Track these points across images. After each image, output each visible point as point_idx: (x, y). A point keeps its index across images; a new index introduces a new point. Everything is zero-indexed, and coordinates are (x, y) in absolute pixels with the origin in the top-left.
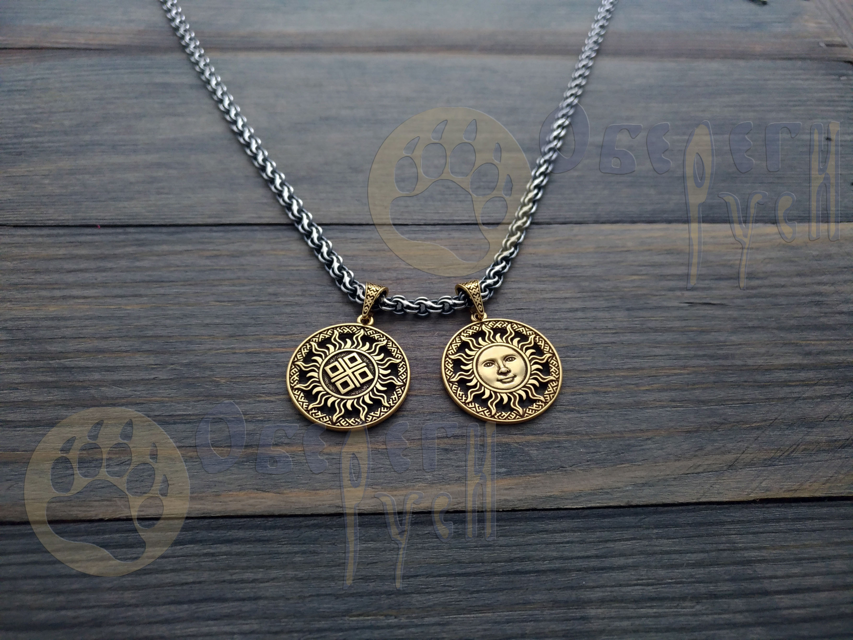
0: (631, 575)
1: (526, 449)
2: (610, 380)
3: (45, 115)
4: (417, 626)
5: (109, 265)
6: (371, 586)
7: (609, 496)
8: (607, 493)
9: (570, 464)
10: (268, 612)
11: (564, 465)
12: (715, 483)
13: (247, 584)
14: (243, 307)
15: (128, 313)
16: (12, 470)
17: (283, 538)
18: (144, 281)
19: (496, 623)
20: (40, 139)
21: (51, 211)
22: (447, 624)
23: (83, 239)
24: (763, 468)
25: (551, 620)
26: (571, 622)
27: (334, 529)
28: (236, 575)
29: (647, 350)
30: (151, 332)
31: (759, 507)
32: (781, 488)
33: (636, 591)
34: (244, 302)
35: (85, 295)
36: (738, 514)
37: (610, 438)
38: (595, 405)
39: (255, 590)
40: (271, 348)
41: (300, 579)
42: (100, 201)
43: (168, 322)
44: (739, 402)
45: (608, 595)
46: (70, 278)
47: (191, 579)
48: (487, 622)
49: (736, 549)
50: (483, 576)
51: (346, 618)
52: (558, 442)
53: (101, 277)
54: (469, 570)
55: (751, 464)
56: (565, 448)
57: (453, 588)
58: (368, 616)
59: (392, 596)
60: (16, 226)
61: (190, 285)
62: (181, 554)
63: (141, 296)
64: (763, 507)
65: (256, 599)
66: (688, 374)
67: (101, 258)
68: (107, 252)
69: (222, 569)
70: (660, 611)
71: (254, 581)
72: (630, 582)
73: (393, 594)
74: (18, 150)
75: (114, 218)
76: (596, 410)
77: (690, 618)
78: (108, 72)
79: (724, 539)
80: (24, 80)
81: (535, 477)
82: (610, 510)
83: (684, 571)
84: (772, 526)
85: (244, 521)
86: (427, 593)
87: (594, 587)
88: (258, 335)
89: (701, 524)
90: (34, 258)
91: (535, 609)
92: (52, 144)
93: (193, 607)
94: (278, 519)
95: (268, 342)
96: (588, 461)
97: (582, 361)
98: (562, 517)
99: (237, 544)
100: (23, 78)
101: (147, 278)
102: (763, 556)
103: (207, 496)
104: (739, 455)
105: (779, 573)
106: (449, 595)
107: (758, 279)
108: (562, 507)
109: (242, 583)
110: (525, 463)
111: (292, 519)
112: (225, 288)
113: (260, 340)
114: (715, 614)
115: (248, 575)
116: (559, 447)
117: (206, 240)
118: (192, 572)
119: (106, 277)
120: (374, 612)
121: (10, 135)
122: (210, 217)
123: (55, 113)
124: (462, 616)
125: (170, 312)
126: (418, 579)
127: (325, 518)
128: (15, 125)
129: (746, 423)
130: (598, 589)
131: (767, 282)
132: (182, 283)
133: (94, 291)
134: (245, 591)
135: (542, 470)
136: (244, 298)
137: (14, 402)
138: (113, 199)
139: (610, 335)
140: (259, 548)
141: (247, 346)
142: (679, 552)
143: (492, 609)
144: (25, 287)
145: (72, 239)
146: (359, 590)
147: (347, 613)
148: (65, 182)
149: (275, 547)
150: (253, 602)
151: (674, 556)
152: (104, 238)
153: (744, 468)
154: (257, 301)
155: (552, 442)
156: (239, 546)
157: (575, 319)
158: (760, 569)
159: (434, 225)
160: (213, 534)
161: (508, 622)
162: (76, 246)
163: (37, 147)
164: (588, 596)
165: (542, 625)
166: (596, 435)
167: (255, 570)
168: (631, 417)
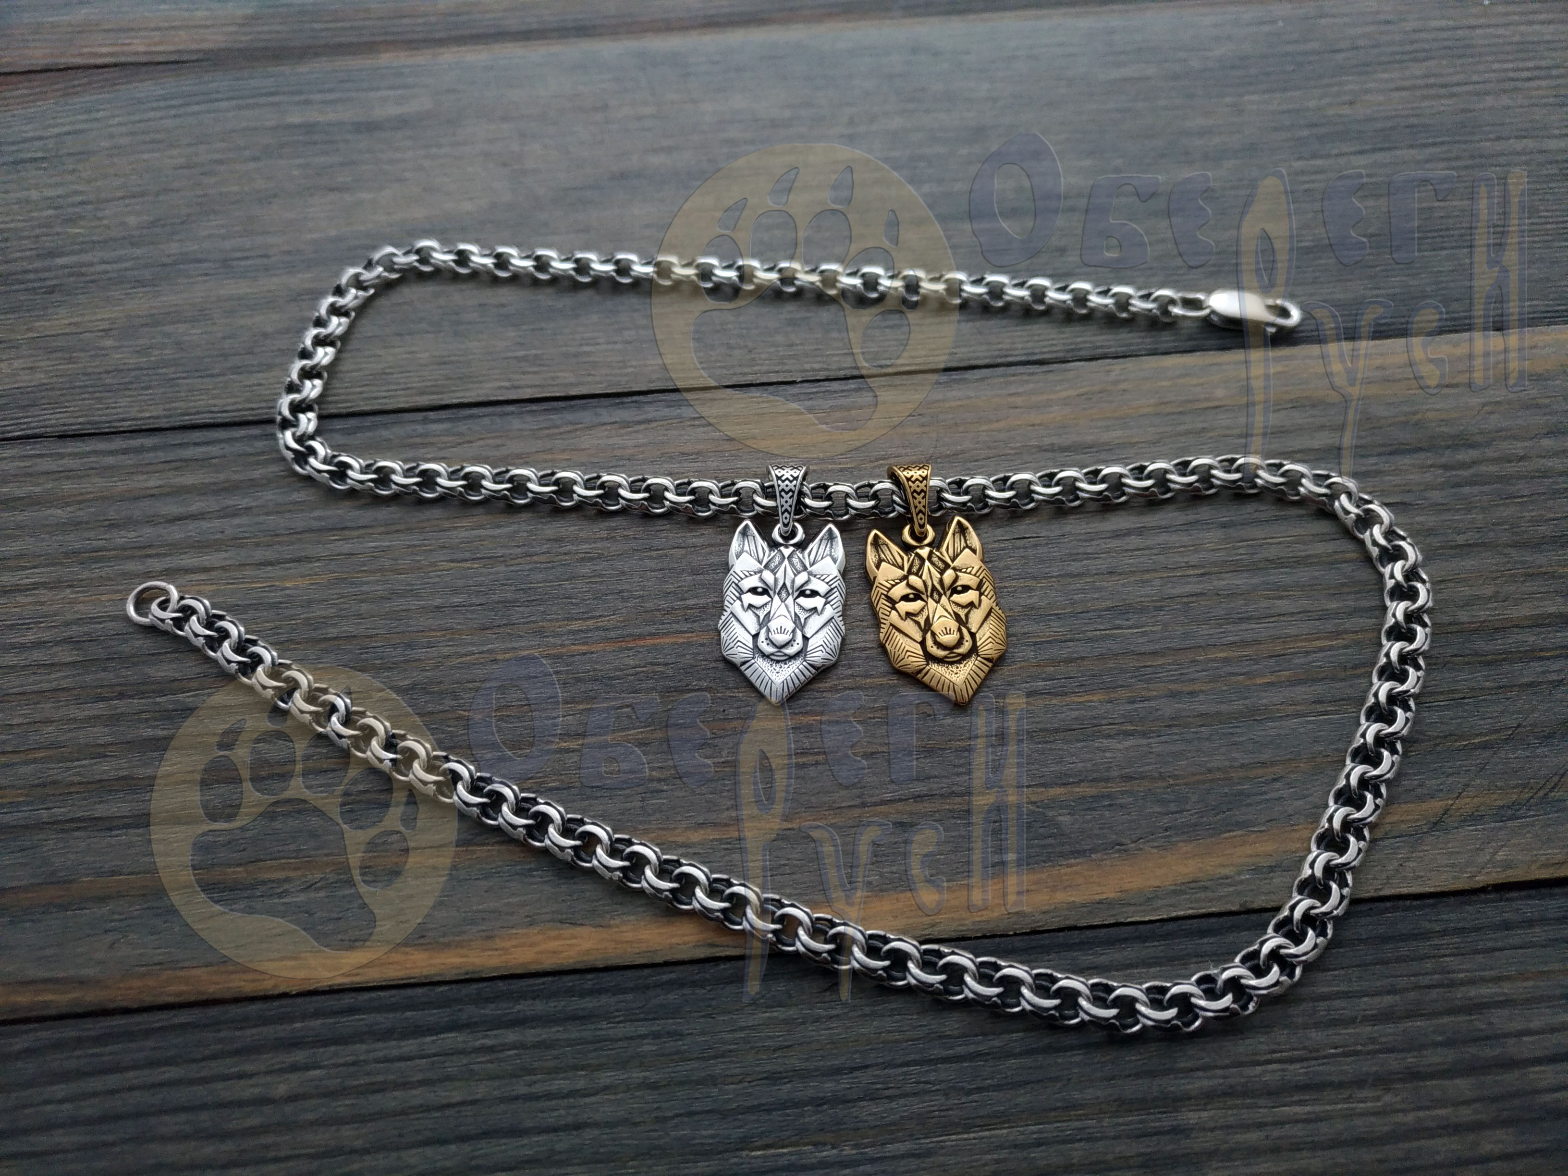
0: (1261, 1043)
1: (1051, 814)
2: (1197, 668)
3: (89, 207)
4: (873, 1160)
5: (244, 502)
6: (785, 1090)
7: (1210, 894)
8: (1206, 888)
9: (1134, 837)
10: (602, 1150)
11: (1124, 841)
12: (1408, 859)
13: (560, 1101)
14: (502, 568)
15: (289, 596)
16: (113, 913)
17: (617, 1011)
18: (311, 531)
19: (1016, 1146)
20: (86, 258)
21: (124, 402)
22: (929, 1153)
23: (189, 453)
24: (1497, 824)
25: (1115, 1138)
26: (1154, 1138)
27: (708, 988)
28: (537, 1085)
29: (1265, 604)
30: (336, 630)
31: (1493, 901)
32: (1535, 861)
33: (1270, 1074)
34: (502, 560)
35: (207, 564)
36: (1453, 916)
37: (1204, 782)
38: (1172, 719)
39: (572, 1111)
40: (562, 646)
41: (654, 1086)
42: (212, 376)
43: (364, 606)
44: (1446, 697)
45: (1220, 1085)
46: (176, 533)
47: (457, 1097)
48: (1001, 1147)
49: (1452, 984)
50: (986, 1061)
51: (745, 1153)
52: (1109, 796)
53: (231, 527)
54: (961, 1050)
55: (1475, 818)
56: (1122, 806)
57: (934, 1085)
58: (783, 1147)
59: (826, 1107)
60: (62, 437)
61: (397, 531)
62: (433, 1051)
63: (308, 559)
64: (1501, 900)
65: (578, 1127)
66: (1346, 647)
67: (225, 489)
68: (236, 477)
69: (514, 1076)
70: (1317, 1108)
71: (572, 1094)
72: (1258, 1058)
73: (824, 1104)
74: (48, 283)
75: (240, 407)
76: (1175, 730)
77: (1373, 1119)
78: (196, 108)
79: (1429, 965)
80: (40, 138)
81: (1070, 866)
82: (1213, 920)
83: (1357, 1030)
84: (1517, 937)
85: (543, 984)
86: (886, 1097)
87: (1192, 1070)
88: (534, 622)
89: (1384, 939)
90: (104, 498)
91: (1087, 1117)
92: (108, 267)
93: (466, 1148)
94: (605, 974)
95: (556, 635)
96: (1166, 830)
97: (1144, 634)
98: (1125, 940)
99: (534, 1028)
100: (38, 133)
101: (316, 524)
102: (1505, 994)
103: (471, 941)
104: (1450, 802)
105: (1535, 1024)
106: (927, 1098)
107: (1472, 446)
108: (1122, 920)
109: (549, 1100)
110: (1050, 841)
111: (629, 973)
112: (464, 534)
113: (540, 632)
114: (1420, 1109)
115: (559, 1084)
116: (1110, 805)
117: (418, 440)
118: (458, 1084)
119: (240, 526)
120: (793, 1139)
121: (28, 253)
122: (422, 393)
123: (107, 201)
124: (954, 1137)
125: (365, 588)
126: (870, 1071)
127: (689, 968)
128: (37, 231)
129: (1461, 737)
130: (1200, 1074)
131: (1490, 453)
132: (383, 529)
133: (223, 555)
134: (556, 1114)
135: (1081, 853)
136: (500, 552)
137: (100, 781)
138: (236, 370)
139: (1195, 580)
140: (574, 1032)
141: (514, 644)
142: (1346, 995)
143: (1008, 1121)
144: (96, 556)
145: (171, 456)
146: (763, 1101)
147: (745, 1143)
148: (141, 342)
149: (605, 1028)
150: (575, 1133)
151: (1337, 1003)
152: (228, 449)
153: (1462, 827)
154: (528, 555)
155: (1096, 798)
156: (538, 1031)
157: (1127, 550)
158: (1500, 1019)
159: (846, 378)
160: (487, 1012)
161: (1039, 1143)
162: (177, 469)
163: (83, 275)
164: (1182, 1088)
165: (1100, 1146)
166: (1177, 777)
167: (570, 1074)
168: (1241, 739)
